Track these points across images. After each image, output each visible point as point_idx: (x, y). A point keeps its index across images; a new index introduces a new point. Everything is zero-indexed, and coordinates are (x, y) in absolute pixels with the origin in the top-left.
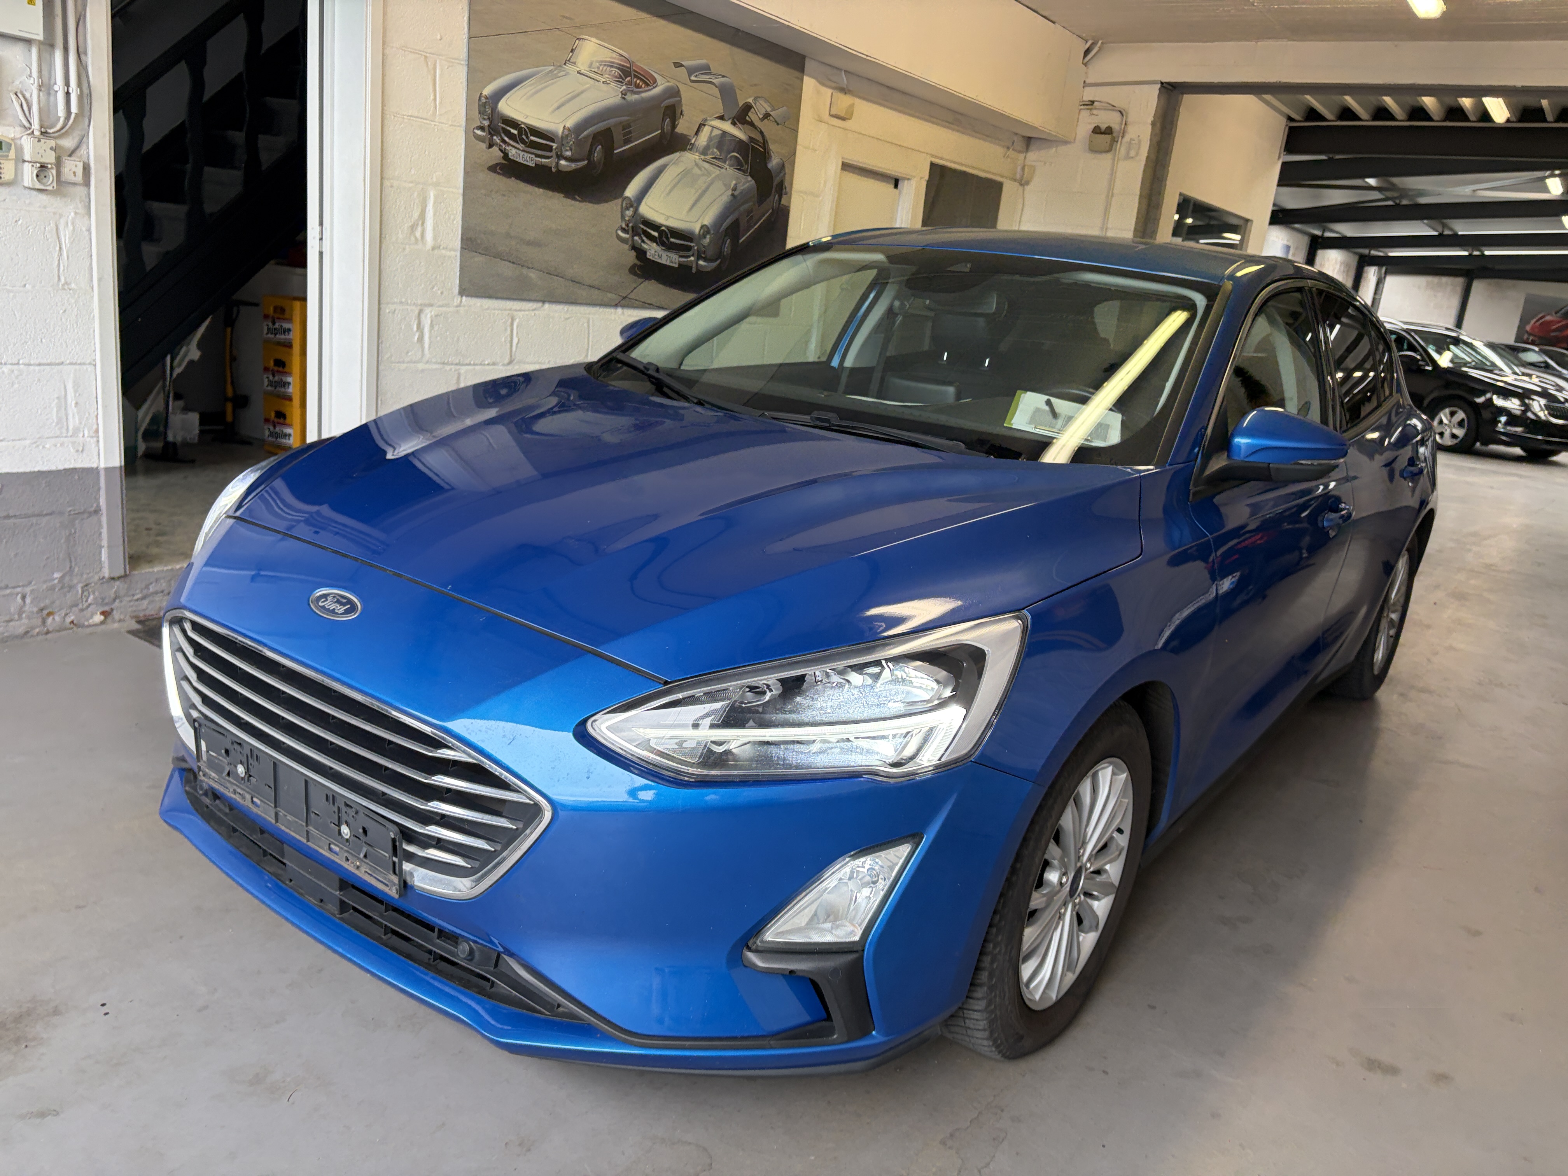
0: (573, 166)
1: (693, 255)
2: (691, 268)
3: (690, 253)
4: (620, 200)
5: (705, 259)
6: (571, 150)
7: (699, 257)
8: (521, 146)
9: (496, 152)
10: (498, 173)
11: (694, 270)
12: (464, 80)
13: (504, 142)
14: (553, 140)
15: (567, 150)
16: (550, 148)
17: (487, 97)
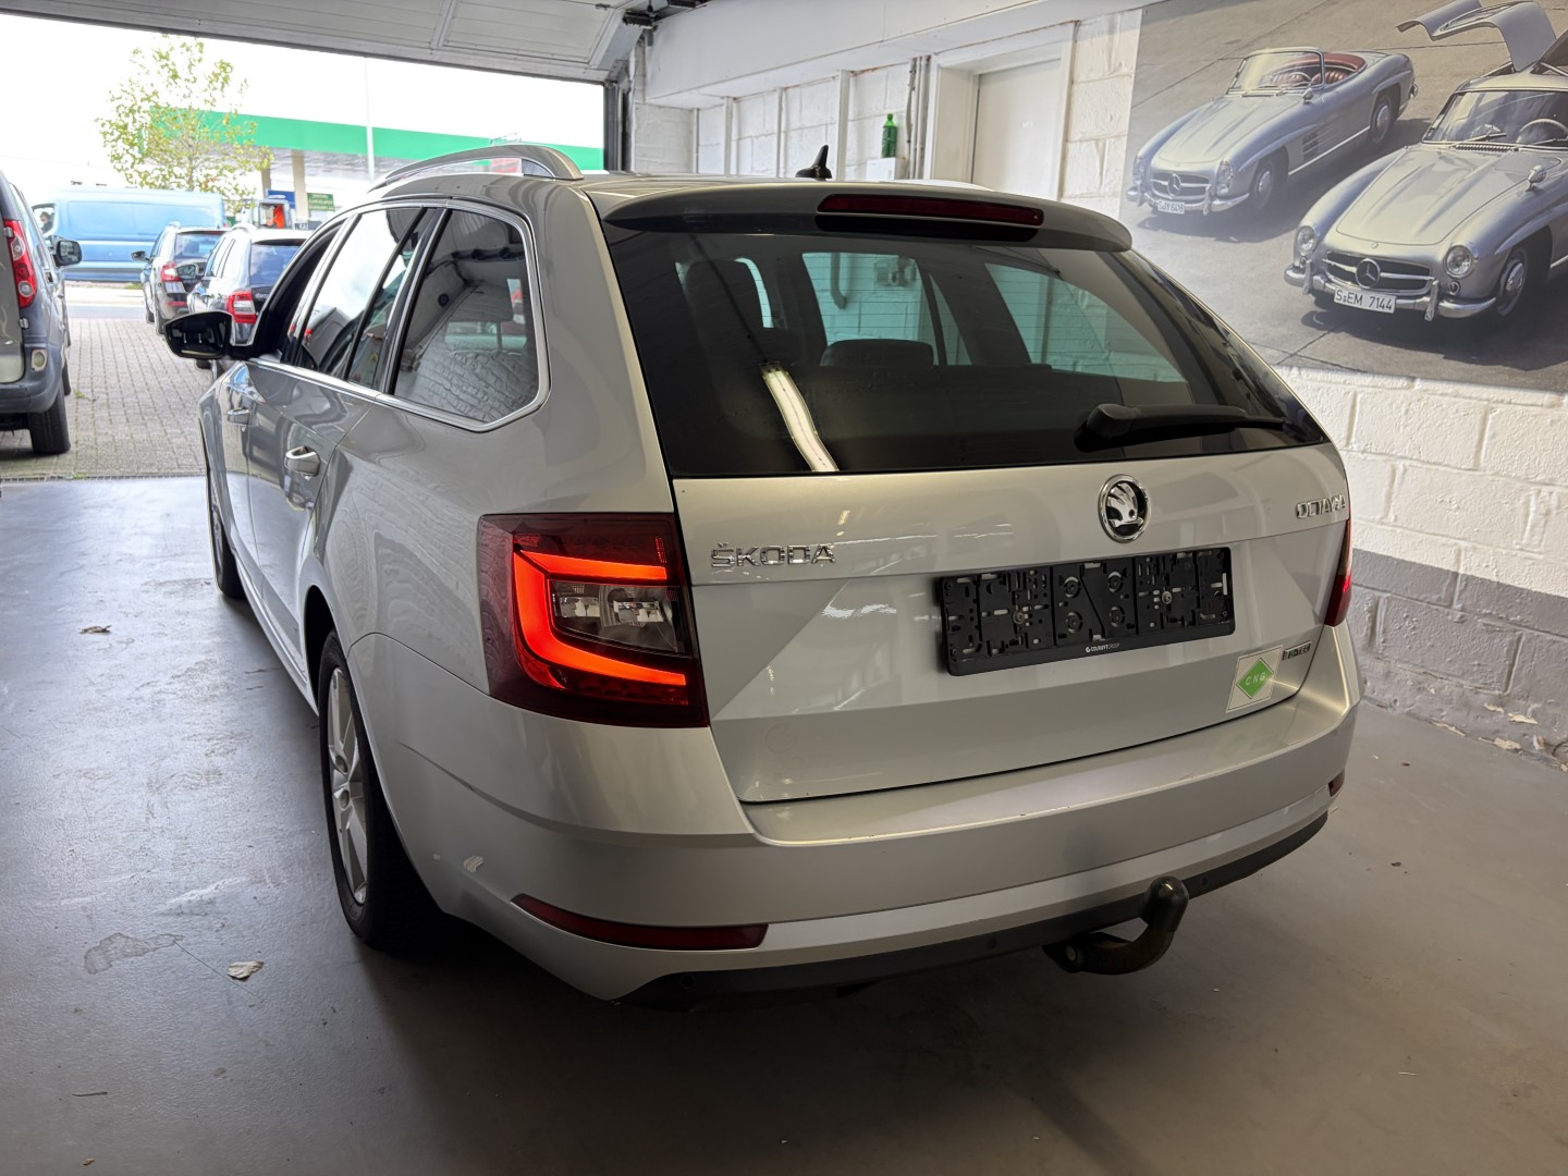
1: (1428, 294)
2: (1424, 313)
3: (1424, 291)
4: (1294, 232)
5: (1457, 299)
6: (1228, 186)
7: (1442, 296)
8: (1171, 196)
9: (1146, 207)
10: (1147, 228)
11: (1429, 317)
12: (1125, 148)
13: (1154, 196)
14: (1206, 181)
15: (1223, 188)
16: (1202, 191)
17: (1141, 158)
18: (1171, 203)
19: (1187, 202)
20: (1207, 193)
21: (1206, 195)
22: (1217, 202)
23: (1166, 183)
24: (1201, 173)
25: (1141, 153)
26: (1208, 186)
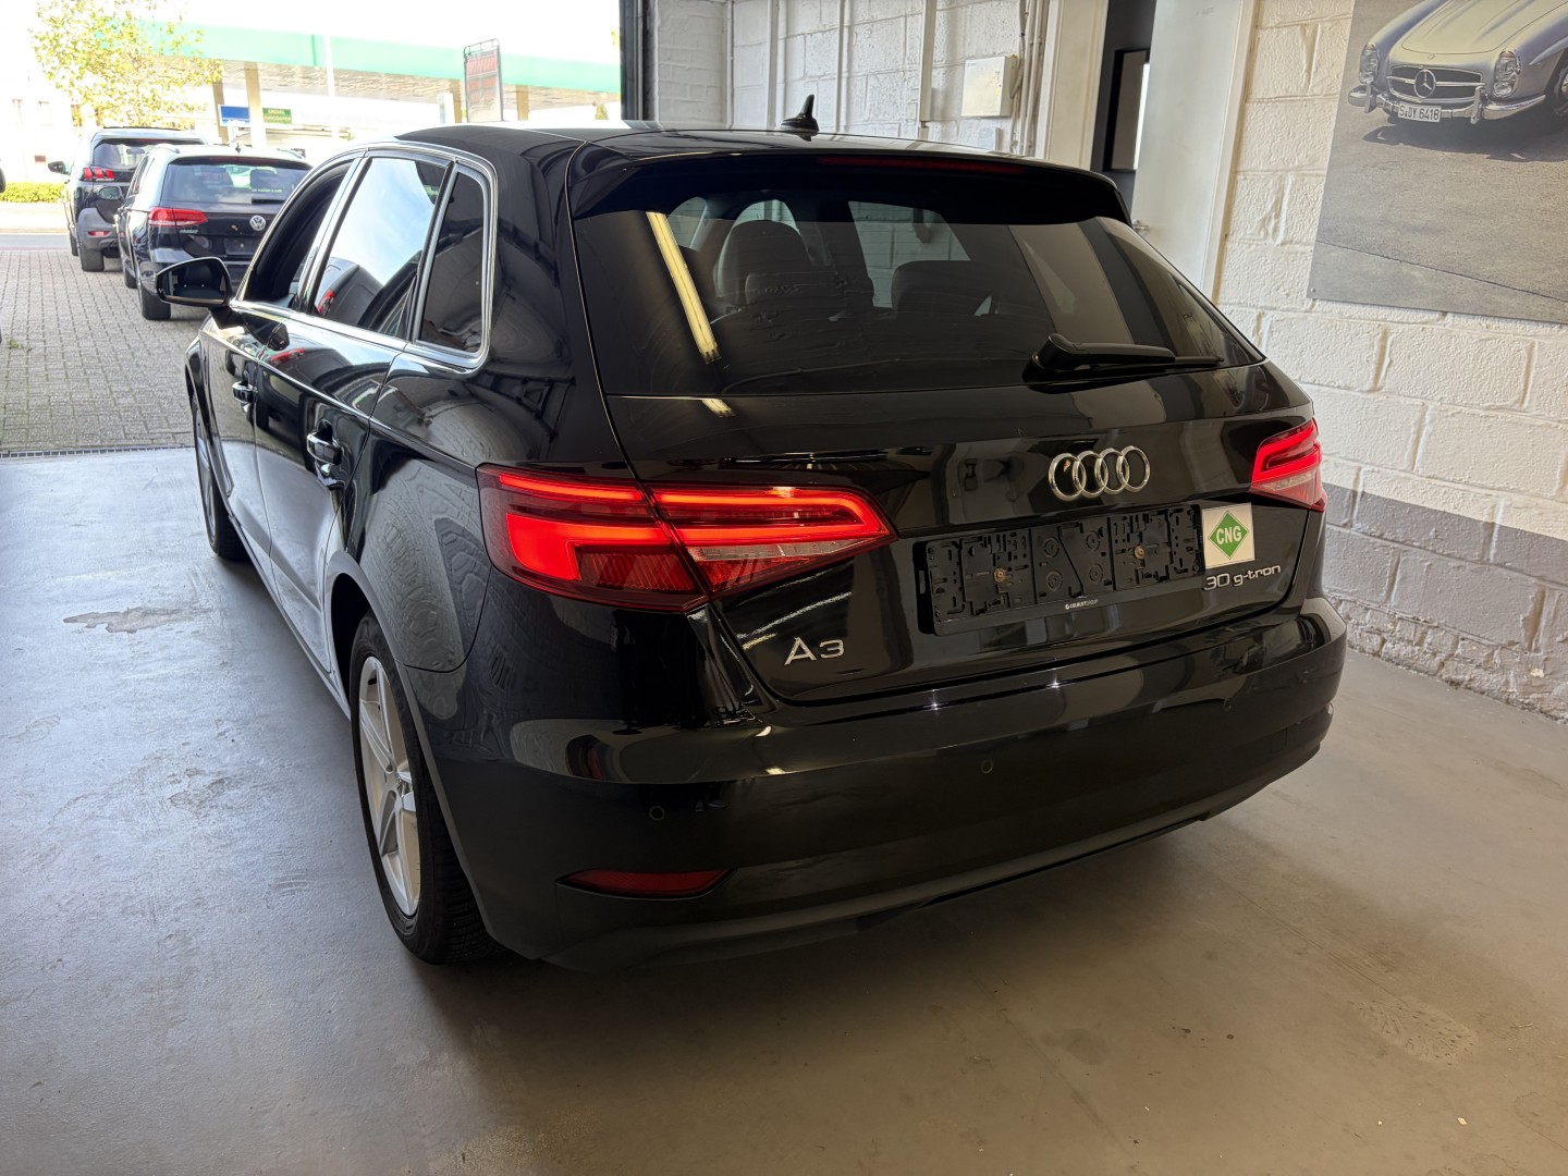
0: (1514, 109)
6: (1512, 85)
8: (1419, 99)
9: (1379, 113)
10: (1381, 142)
12: (1347, 37)
13: (1393, 98)
14: (1477, 79)
15: (1504, 87)
16: (1471, 91)
17: (1373, 48)
18: (1419, 108)
19: (1444, 106)
20: (1477, 94)
21: (1476, 98)
22: (1493, 107)
23: (1413, 81)
24: (1467, 68)
25: (1373, 42)
26: (1479, 85)
